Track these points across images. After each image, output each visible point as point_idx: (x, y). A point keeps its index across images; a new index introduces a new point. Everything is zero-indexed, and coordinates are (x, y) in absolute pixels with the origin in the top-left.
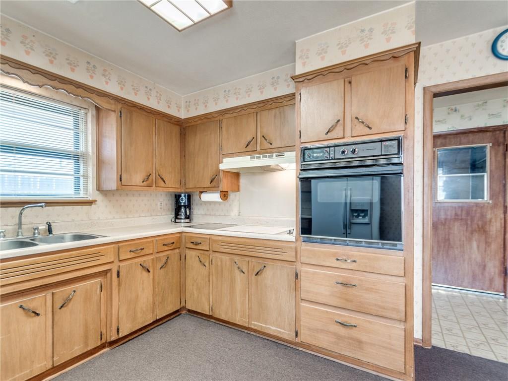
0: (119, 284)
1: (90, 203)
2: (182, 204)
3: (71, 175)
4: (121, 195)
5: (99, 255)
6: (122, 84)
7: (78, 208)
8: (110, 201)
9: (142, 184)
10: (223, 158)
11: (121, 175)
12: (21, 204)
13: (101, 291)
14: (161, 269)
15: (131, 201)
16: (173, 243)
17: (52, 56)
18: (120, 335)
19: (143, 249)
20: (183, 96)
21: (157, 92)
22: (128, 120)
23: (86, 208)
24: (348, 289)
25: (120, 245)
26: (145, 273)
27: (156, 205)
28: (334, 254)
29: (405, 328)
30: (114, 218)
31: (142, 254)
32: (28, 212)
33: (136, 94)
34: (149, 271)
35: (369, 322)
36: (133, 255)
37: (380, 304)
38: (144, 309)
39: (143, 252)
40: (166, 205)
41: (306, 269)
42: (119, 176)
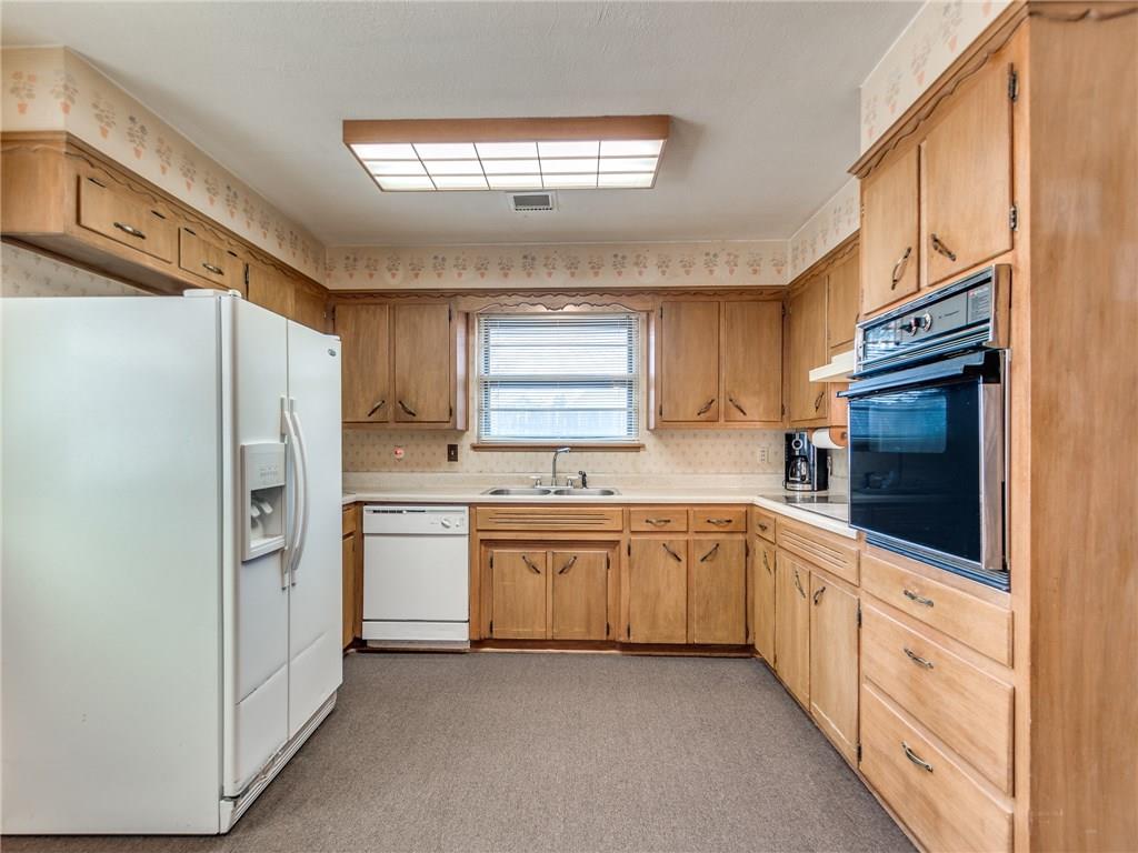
0: (631, 566)
1: (637, 448)
2: (797, 453)
3: (624, 409)
4: (672, 436)
5: (602, 517)
6: (663, 265)
7: (621, 455)
8: (667, 446)
9: (698, 418)
10: (833, 355)
11: (661, 407)
12: (554, 448)
13: (608, 567)
14: (702, 560)
15: (701, 445)
16: (729, 521)
17: (572, 267)
18: (631, 638)
19: (669, 521)
20: (790, 240)
21: (729, 254)
22: (673, 319)
23: (632, 455)
24: (921, 670)
25: (632, 509)
26: (672, 561)
27: (753, 453)
28: (902, 579)
29: (1013, 816)
30: (672, 472)
31: (665, 529)
32: (563, 456)
33: (687, 273)
34: (679, 560)
35: (952, 768)
36: (649, 527)
37: (965, 726)
38: (671, 616)
39: (668, 527)
40: (776, 453)
41: (872, 608)
42: (658, 409)
